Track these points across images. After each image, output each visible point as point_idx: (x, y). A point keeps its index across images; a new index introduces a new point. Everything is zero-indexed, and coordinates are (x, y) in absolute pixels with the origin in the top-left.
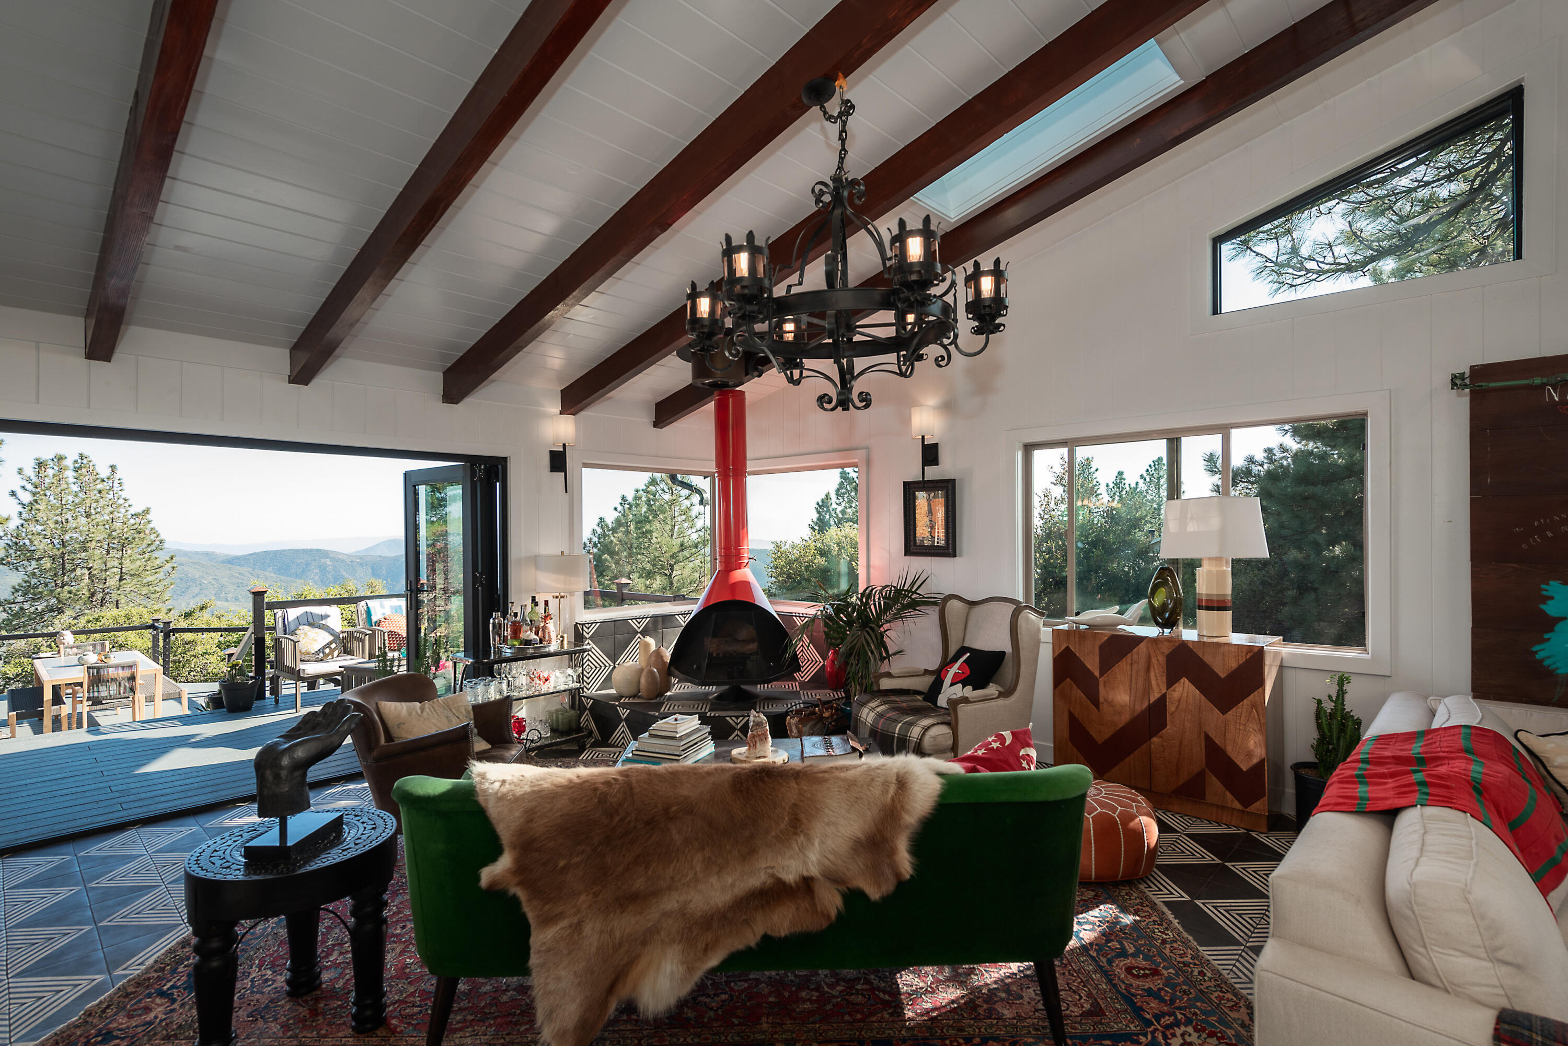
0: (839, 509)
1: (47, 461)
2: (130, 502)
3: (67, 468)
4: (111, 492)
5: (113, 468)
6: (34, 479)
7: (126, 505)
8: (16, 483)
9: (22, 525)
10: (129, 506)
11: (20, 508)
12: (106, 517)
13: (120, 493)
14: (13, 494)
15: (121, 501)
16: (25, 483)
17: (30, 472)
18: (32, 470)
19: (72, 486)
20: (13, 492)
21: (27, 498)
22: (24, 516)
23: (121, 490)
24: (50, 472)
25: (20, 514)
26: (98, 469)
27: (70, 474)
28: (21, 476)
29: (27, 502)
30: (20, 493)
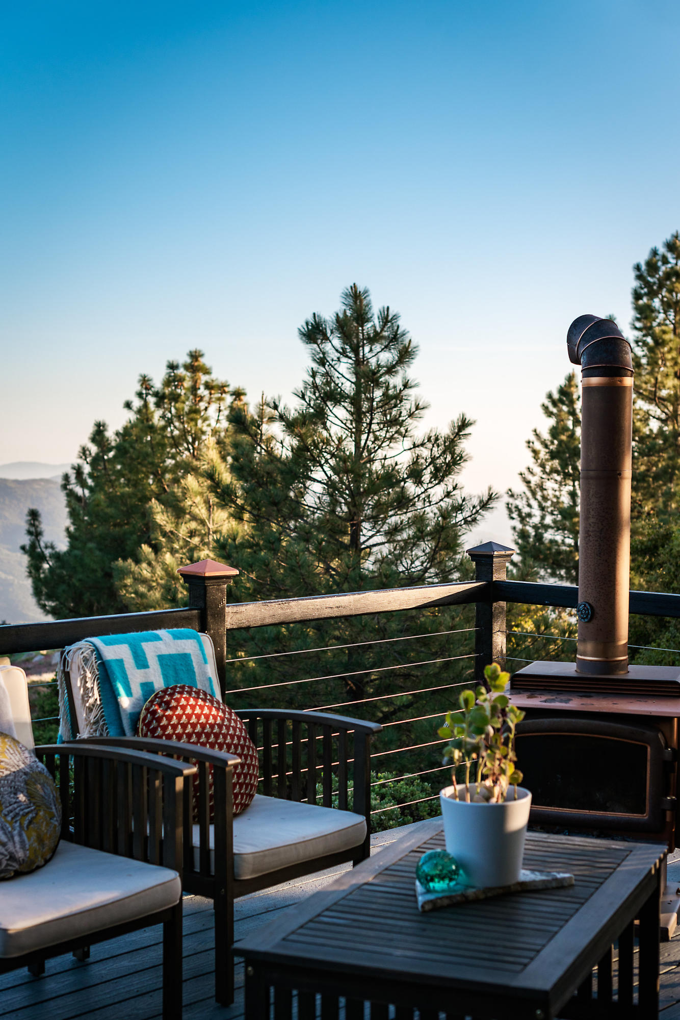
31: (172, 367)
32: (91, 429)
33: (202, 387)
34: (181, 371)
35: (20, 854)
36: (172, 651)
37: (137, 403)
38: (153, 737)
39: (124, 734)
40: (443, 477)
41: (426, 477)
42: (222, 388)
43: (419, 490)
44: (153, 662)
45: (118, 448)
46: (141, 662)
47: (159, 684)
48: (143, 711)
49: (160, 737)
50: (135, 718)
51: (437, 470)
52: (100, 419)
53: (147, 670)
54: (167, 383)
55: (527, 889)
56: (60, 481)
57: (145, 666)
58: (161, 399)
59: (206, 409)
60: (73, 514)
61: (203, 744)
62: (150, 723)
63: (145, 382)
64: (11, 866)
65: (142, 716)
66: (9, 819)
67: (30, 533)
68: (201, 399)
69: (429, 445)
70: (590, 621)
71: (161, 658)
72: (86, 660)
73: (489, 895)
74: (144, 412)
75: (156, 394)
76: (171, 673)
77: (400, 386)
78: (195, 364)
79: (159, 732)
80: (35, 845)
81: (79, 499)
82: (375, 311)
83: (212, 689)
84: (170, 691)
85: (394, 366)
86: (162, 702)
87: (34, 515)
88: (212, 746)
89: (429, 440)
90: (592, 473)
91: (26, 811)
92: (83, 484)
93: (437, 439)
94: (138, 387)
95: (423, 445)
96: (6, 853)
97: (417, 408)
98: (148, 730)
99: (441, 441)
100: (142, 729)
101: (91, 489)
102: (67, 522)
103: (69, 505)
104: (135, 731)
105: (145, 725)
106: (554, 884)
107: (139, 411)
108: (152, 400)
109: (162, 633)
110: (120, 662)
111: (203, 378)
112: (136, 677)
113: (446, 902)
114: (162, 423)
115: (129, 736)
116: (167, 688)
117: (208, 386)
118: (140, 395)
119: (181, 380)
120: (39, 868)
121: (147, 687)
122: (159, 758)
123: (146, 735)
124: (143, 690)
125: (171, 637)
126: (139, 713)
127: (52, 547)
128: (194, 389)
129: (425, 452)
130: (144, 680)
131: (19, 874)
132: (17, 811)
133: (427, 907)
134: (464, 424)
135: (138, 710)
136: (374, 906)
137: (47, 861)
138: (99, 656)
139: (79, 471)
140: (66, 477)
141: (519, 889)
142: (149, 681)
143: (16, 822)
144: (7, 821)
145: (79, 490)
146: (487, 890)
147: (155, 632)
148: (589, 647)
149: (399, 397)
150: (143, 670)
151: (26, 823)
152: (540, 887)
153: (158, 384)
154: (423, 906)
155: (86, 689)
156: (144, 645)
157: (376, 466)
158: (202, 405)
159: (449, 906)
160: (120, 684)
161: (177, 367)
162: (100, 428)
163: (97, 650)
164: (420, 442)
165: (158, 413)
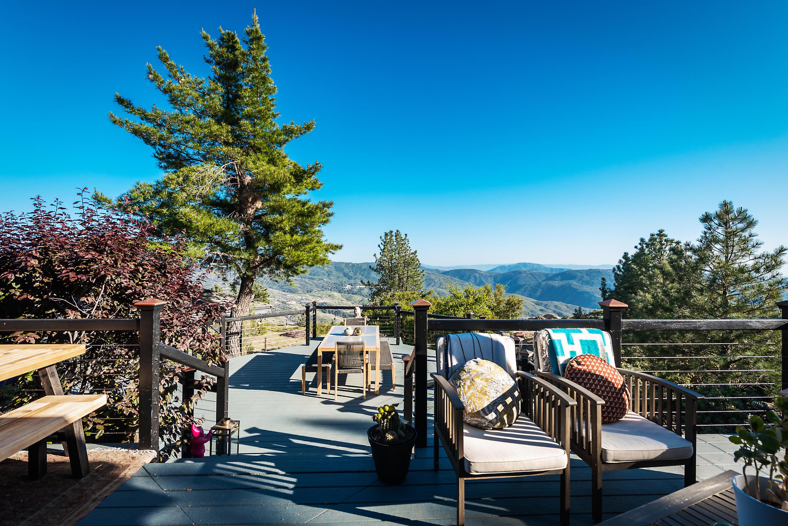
1: (388, 233)
3: (393, 236)
4: (405, 245)
5: (406, 235)
6: (384, 240)
8: (380, 242)
9: (381, 257)
10: (411, 250)
11: (381, 251)
12: (404, 254)
14: (379, 246)
15: (408, 248)
16: (382, 242)
17: (383, 238)
19: (394, 242)
21: (382, 247)
23: (408, 244)
24: (389, 237)
25: (381, 253)
26: (402, 236)
27: (394, 238)
28: (381, 239)
29: (382, 249)
30: (381, 245)
31: (652, 235)
32: (623, 254)
33: (664, 241)
34: (656, 236)
36: (588, 338)
37: (639, 247)
40: (771, 270)
41: (762, 270)
42: (672, 241)
43: (757, 275)
44: (577, 342)
45: (632, 260)
46: (570, 341)
47: (578, 352)
50: (564, 367)
51: (767, 267)
52: (626, 251)
53: (573, 345)
54: (650, 240)
56: (612, 270)
57: (573, 344)
58: (648, 245)
59: (665, 248)
60: (616, 279)
62: (570, 370)
63: (642, 240)
64: (490, 425)
65: (567, 366)
67: (602, 284)
68: (663, 245)
69: (764, 258)
71: (581, 341)
72: (543, 338)
74: (642, 250)
75: (646, 244)
76: (586, 348)
77: (748, 236)
78: (661, 234)
81: (618, 275)
82: (735, 209)
83: (609, 359)
84: (582, 357)
85: (745, 229)
86: (578, 361)
87: (603, 279)
89: (763, 256)
92: (620, 271)
93: (767, 255)
94: (640, 242)
95: (760, 258)
96: (488, 419)
97: (756, 244)
98: (569, 373)
99: (770, 256)
100: (566, 372)
101: (623, 272)
102: (615, 282)
103: (615, 277)
107: (640, 249)
108: (644, 245)
109: (583, 329)
110: (560, 341)
111: (664, 238)
112: (568, 348)
114: (648, 252)
116: (582, 355)
117: (666, 241)
118: (640, 244)
119: (655, 239)
124: (570, 354)
125: (588, 332)
127: (609, 289)
128: (661, 242)
129: (761, 261)
130: (572, 350)
132: (496, 401)
134: (782, 250)
135: (566, 363)
138: (550, 337)
139: (618, 267)
140: (614, 269)
142: (574, 350)
145: (619, 273)
147: (579, 329)
149: (747, 240)
150: (571, 345)
153: (647, 240)
155: (543, 350)
156: (574, 334)
157: (736, 266)
158: (664, 247)
160: (559, 350)
161: (654, 235)
162: (626, 254)
163: (549, 334)
164: (758, 257)
165: (647, 249)
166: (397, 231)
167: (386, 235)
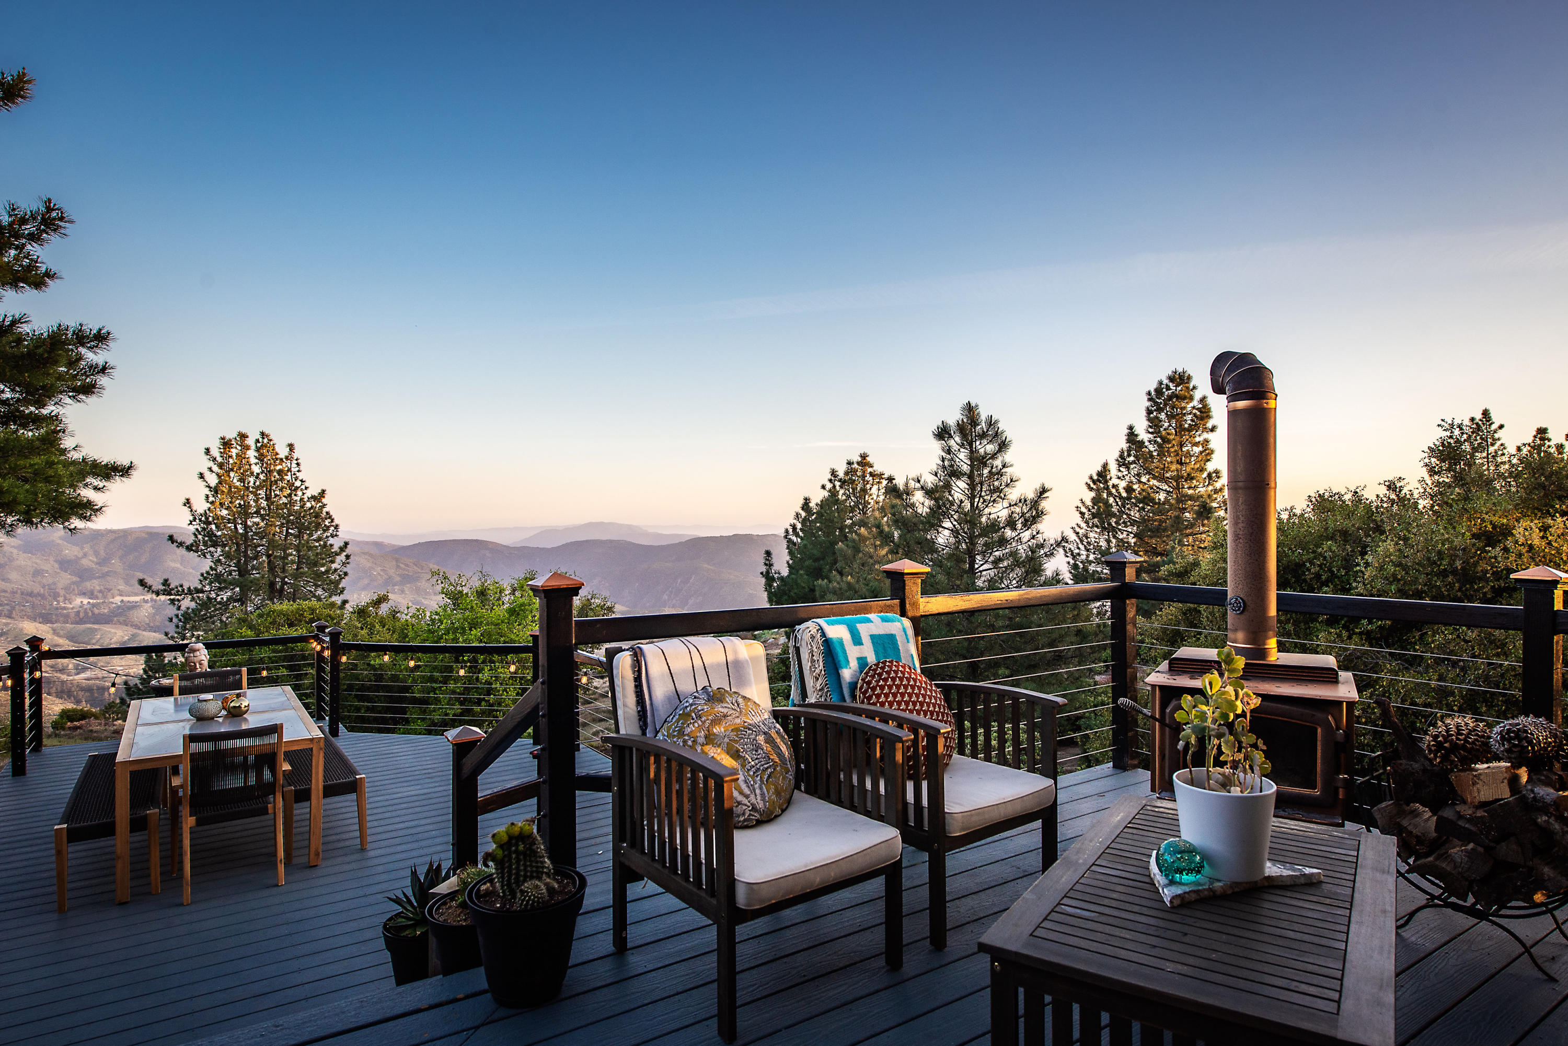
0: (1122, 484)
1: (231, 440)
2: (307, 484)
3: (248, 448)
4: (289, 474)
5: (291, 447)
6: (219, 459)
7: (303, 487)
8: (204, 464)
9: (209, 509)
10: (306, 488)
11: (207, 491)
12: (284, 500)
13: (298, 474)
14: (202, 476)
15: (298, 484)
16: (211, 464)
17: (215, 452)
18: (217, 450)
19: (253, 467)
20: (201, 474)
21: (213, 480)
22: (211, 499)
23: (299, 471)
24: (234, 452)
25: (207, 497)
26: (277, 449)
27: (252, 454)
28: (209, 457)
29: (213, 484)
30: (208, 475)
31: (849, 463)
32: (802, 502)
33: (868, 475)
34: (855, 466)
35: (760, 805)
36: (882, 632)
37: (829, 486)
38: (869, 704)
39: (845, 701)
40: (1031, 525)
41: (1019, 526)
42: (880, 476)
43: (1014, 534)
44: (866, 640)
45: (818, 513)
46: (857, 640)
47: (872, 659)
48: (860, 681)
49: (874, 704)
50: (853, 686)
51: (1026, 520)
52: (807, 496)
53: (861, 647)
54: (846, 473)
55: (1274, 884)
56: (783, 535)
57: (861, 644)
58: (843, 482)
59: (870, 489)
60: (791, 553)
61: (911, 711)
62: (866, 691)
63: (833, 473)
64: (753, 815)
65: (859, 686)
66: (751, 773)
67: (766, 564)
68: (868, 482)
69: (1021, 505)
70: (1242, 613)
71: (872, 637)
72: (813, 637)
73: (1236, 890)
74: (833, 492)
75: (840, 480)
76: (881, 649)
77: (1000, 467)
78: (864, 461)
79: (874, 699)
80: (774, 797)
81: (794, 544)
82: (983, 417)
83: (914, 664)
84: (881, 665)
85: (996, 454)
86: (875, 674)
87: (768, 553)
88: (918, 713)
89: (1020, 501)
90: (1240, 484)
91: (765, 766)
92: (797, 535)
93: (1025, 501)
94: (830, 477)
95: (1016, 504)
96: (749, 804)
97: (1011, 481)
98: (865, 697)
99: (1028, 502)
100: (860, 696)
101: (802, 539)
102: (788, 558)
103: (788, 548)
104: (854, 697)
105: (861, 693)
106: (1302, 881)
107: (830, 491)
108: (838, 484)
109: (872, 616)
110: (841, 639)
111: (870, 470)
112: (853, 653)
113: (1194, 897)
114: (844, 497)
115: (848, 702)
116: (879, 662)
117: (871, 474)
118: (830, 481)
119: (856, 471)
120: (776, 817)
121: (862, 662)
122: (877, 724)
123: (863, 702)
124: (858, 663)
125: (879, 619)
126: (856, 683)
127: (779, 573)
128: (864, 476)
129: (1018, 510)
130: (859, 655)
131: (759, 823)
132: (758, 766)
133: (1177, 902)
134: (1044, 491)
135: (855, 680)
136: (1115, 896)
137: (783, 811)
138: (823, 634)
139: (794, 527)
140: (787, 531)
141: (1266, 884)
142: (864, 656)
143: (757, 776)
144: (750, 775)
145: (794, 538)
146: (1234, 884)
147: (867, 615)
148: (1240, 635)
149: (1000, 474)
150: (858, 647)
151: (766, 777)
152: (1289, 883)
153: (841, 474)
154: (1171, 902)
155: (813, 661)
156: (859, 626)
157: (984, 519)
158: (868, 486)
159: (1197, 901)
160: (841, 658)
161: (853, 463)
162: (807, 501)
163: (821, 629)
164: (1014, 503)
165: (842, 492)
166: (263, 434)
167: (226, 444)
